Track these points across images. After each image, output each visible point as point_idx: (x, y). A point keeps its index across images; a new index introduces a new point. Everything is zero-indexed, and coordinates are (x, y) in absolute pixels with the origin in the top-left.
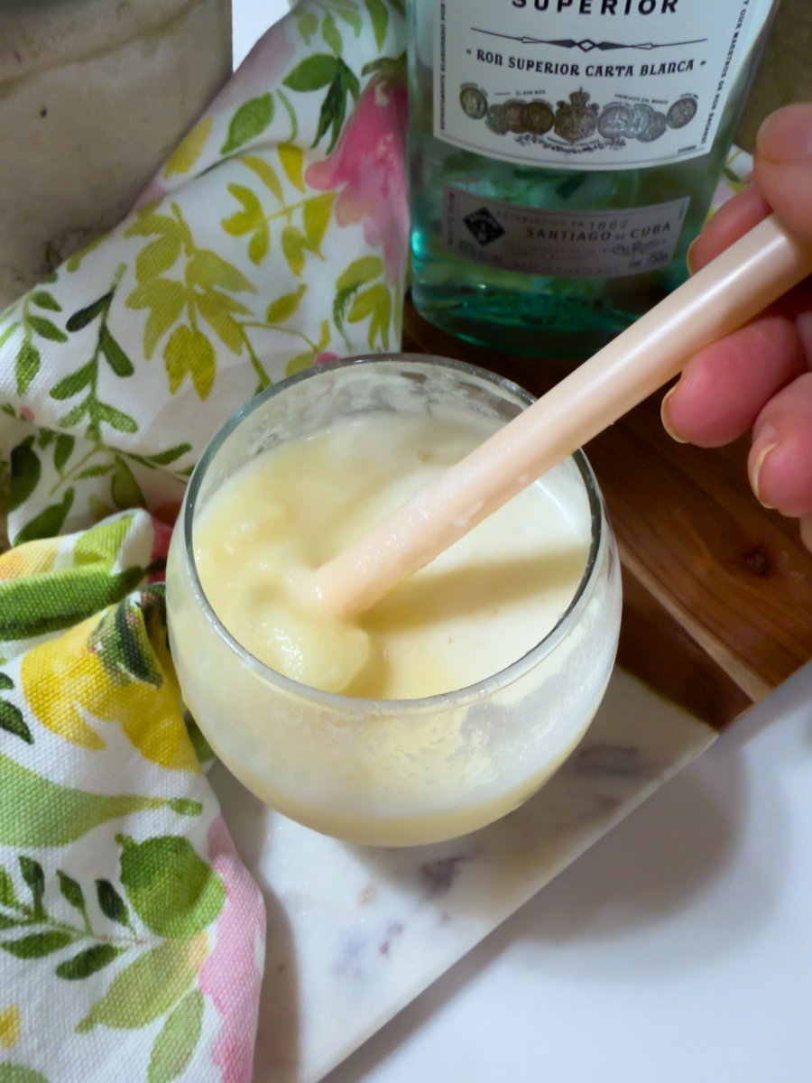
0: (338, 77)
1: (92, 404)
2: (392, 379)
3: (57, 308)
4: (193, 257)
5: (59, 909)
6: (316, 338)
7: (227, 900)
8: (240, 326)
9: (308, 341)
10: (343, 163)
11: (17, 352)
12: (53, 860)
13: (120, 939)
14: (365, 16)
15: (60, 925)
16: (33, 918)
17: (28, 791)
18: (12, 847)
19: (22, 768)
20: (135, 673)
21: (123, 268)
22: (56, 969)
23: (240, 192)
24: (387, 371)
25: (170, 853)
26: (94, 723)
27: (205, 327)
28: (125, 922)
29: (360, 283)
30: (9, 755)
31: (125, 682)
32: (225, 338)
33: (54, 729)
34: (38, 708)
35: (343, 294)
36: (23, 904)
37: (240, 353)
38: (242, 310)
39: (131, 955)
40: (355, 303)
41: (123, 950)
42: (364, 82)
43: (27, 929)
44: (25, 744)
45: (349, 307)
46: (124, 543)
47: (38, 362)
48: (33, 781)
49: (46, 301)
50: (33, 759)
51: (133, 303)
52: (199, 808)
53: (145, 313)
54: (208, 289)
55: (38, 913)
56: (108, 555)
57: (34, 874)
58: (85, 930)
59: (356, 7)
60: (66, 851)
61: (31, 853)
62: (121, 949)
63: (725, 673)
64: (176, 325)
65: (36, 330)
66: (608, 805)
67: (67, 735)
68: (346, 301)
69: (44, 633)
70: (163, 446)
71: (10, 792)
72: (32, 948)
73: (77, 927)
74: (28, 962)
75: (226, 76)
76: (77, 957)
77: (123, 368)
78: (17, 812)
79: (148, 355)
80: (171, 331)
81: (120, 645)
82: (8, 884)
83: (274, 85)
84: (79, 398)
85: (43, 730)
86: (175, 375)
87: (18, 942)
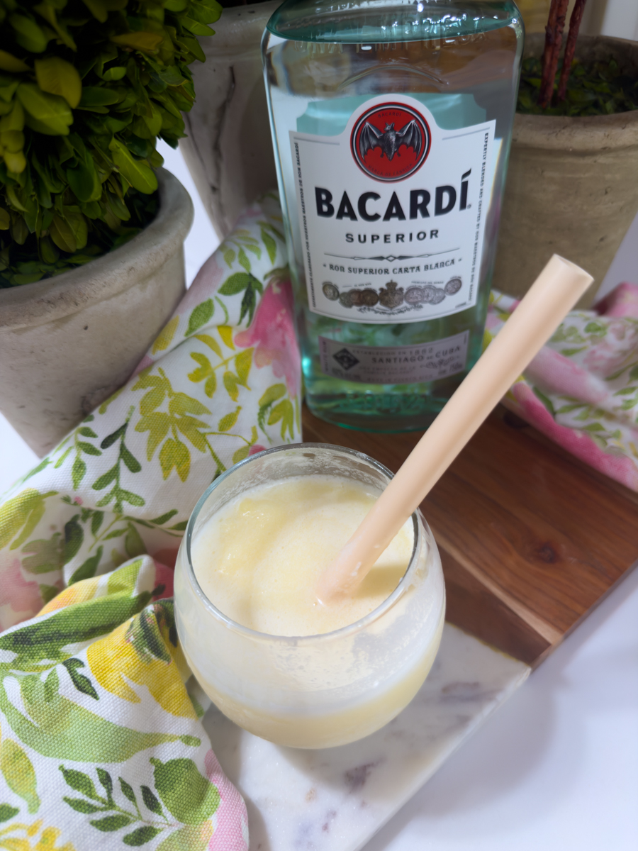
0: (250, 284)
1: (117, 491)
2: (297, 458)
3: (94, 436)
4: (173, 397)
5: (121, 800)
6: (249, 438)
7: (221, 800)
8: (204, 435)
9: (245, 440)
10: (256, 330)
11: (73, 464)
12: (116, 771)
13: (158, 823)
14: (263, 247)
15: (122, 811)
16: (107, 806)
17: (98, 728)
18: (92, 763)
19: (94, 715)
20: (155, 654)
21: (133, 408)
22: (122, 839)
23: (198, 357)
24: (294, 454)
25: (183, 769)
26: (133, 686)
27: (183, 438)
28: (160, 812)
29: (273, 400)
30: (85, 707)
31: (149, 660)
32: (195, 444)
33: (110, 690)
34: (99, 678)
35: (264, 408)
36: (101, 798)
37: (204, 451)
38: (204, 425)
39: (165, 833)
40: (271, 413)
41: (161, 830)
42: (265, 283)
43: (104, 813)
44: (95, 700)
45: (267, 416)
46: (139, 576)
47: (85, 469)
48: (101, 722)
49: (87, 432)
50: (100, 709)
51: (139, 429)
52: (198, 742)
53: (147, 434)
54: (183, 415)
55: (111, 804)
56: (129, 585)
57: (106, 779)
58: (137, 816)
59: (257, 242)
60: (123, 765)
61: (103, 766)
62: (159, 829)
63: (527, 625)
64: (166, 438)
65: (84, 450)
66: (463, 721)
67: (118, 693)
68: (266, 412)
69: (94, 637)
70: (161, 512)
71: (88, 729)
72: (108, 825)
73: (133, 814)
74: (106, 834)
75: (184, 292)
76: (134, 832)
77: (135, 467)
78: (93, 741)
79: (149, 459)
80: (163, 442)
81: (144, 637)
82: (92, 786)
83: (213, 293)
84: (109, 488)
85: (104, 691)
86: (166, 469)
87: (99, 821)
